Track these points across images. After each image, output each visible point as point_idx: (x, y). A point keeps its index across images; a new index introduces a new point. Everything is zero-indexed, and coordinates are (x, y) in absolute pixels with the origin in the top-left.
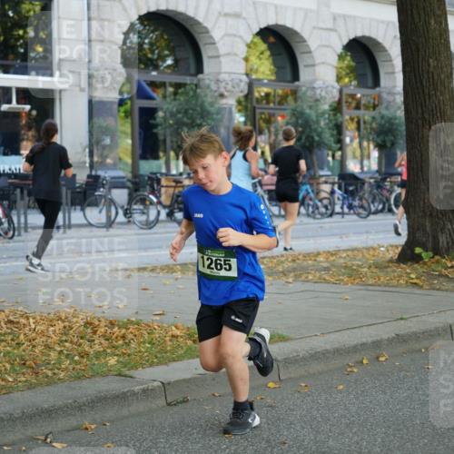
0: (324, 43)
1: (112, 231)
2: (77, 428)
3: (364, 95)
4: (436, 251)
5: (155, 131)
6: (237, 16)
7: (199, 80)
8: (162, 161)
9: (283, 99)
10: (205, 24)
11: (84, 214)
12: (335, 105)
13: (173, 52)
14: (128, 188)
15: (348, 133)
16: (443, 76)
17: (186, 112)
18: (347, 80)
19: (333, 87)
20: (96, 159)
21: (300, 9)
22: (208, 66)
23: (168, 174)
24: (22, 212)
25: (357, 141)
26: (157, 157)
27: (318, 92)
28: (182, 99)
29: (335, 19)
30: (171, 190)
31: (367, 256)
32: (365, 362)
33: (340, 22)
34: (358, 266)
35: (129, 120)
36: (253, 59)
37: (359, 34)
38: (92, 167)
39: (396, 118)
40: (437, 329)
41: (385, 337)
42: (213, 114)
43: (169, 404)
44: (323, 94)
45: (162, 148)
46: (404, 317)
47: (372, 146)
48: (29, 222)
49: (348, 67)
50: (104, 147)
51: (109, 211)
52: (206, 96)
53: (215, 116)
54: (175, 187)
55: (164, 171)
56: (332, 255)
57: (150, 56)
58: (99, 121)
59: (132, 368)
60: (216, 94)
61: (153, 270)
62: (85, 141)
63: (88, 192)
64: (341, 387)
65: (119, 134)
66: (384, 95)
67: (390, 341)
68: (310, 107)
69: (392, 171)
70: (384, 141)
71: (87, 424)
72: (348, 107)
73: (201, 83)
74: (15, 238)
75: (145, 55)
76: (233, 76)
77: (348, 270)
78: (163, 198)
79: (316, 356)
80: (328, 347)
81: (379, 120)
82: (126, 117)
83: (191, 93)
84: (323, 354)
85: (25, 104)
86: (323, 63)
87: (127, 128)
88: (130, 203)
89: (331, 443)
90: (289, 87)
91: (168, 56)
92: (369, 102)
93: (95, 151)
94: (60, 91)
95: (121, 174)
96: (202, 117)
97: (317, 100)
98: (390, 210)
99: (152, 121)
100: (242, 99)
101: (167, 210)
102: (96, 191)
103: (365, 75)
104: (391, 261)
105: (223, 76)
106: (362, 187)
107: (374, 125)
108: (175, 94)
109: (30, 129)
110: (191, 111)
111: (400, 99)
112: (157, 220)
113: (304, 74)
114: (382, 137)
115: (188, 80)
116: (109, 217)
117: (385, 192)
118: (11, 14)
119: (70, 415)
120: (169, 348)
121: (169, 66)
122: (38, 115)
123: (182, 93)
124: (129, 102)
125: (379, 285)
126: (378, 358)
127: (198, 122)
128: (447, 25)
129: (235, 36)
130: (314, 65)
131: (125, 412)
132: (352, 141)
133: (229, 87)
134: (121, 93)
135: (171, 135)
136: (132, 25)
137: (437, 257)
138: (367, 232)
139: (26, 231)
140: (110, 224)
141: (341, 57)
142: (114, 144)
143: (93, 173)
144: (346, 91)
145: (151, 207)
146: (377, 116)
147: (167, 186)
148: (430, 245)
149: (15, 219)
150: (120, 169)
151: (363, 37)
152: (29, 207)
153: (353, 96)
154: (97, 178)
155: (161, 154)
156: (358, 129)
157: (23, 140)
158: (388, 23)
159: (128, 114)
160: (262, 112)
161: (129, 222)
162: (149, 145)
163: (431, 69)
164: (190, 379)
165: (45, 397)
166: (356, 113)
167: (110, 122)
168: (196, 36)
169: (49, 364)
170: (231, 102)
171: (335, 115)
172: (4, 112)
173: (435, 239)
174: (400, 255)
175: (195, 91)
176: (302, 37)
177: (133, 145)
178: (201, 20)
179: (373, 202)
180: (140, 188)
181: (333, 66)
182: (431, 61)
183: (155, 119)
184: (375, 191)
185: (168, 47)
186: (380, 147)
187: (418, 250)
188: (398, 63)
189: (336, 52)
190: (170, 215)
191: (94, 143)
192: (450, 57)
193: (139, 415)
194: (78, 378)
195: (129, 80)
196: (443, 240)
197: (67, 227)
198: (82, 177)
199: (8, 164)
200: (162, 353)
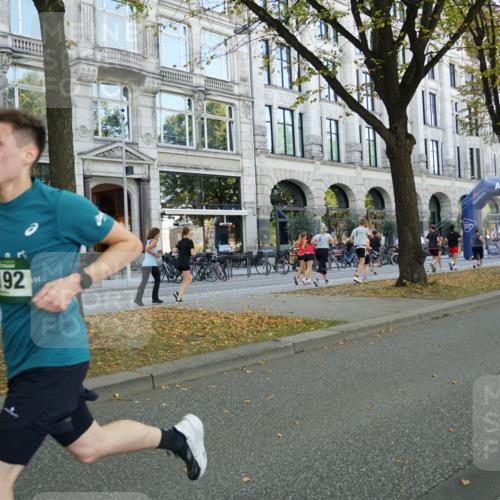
0: (359, 191)
1: (269, 276)
2: (256, 364)
3: (377, 213)
4: (413, 281)
5: (286, 232)
6: (321, 180)
7: (305, 209)
9: (342, 216)
10: (307, 185)
11: (257, 269)
13: (293, 196)
14: (275, 257)
17: (300, 223)
18: (370, 206)
19: (364, 210)
20: (261, 245)
21: (349, 176)
22: (309, 203)
24: (230, 269)
26: (287, 243)
27: (357, 212)
28: (297, 217)
29: (364, 180)
31: (382, 284)
32: (382, 332)
33: (366, 181)
34: (378, 289)
35: (275, 227)
36: (328, 198)
37: (375, 186)
38: (259, 248)
39: (392, 222)
40: (413, 316)
41: (391, 320)
42: (311, 224)
43: (296, 353)
44: (360, 213)
45: (289, 238)
48: (233, 273)
49: (370, 200)
50: (264, 239)
51: (267, 267)
52: (308, 216)
57: (283, 199)
58: (262, 228)
59: (279, 337)
60: (313, 215)
61: (287, 293)
62: (255, 236)
63: (258, 259)
65: (270, 233)
66: (387, 212)
67: (394, 322)
69: (391, 246)
70: (387, 233)
71: (260, 362)
72: (371, 218)
73: (306, 211)
74: (227, 280)
75: (281, 199)
76: (320, 207)
77: (373, 290)
78: (290, 261)
79: (361, 330)
80: (366, 325)
81: (385, 224)
84: (364, 329)
85: (230, 222)
86: (359, 199)
87: (274, 231)
88: (277, 262)
89: (369, 368)
90: (344, 210)
91: (291, 199)
92: (380, 216)
93: (260, 241)
94: (245, 216)
95: (272, 251)
96: (307, 225)
97: (357, 216)
98: (391, 263)
100: (324, 216)
101: (292, 266)
102: (261, 259)
103: (378, 204)
104: (392, 286)
105: (315, 207)
107: (383, 226)
108: (295, 215)
109: (232, 232)
110: (302, 223)
111: (394, 214)
112: (288, 271)
113: (351, 205)
114: (386, 231)
115: (299, 209)
116: (267, 270)
117: (388, 255)
118: (223, 184)
119: (253, 358)
120: (295, 328)
121: (291, 203)
122: (235, 227)
123: (298, 215)
124: (275, 220)
125: (388, 297)
126: (388, 330)
127: (305, 227)
129: (320, 189)
130: (355, 200)
131: (277, 356)
133: (318, 211)
134: (271, 216)
135: (293, 233)
136: (275, 187)
137: (413, 284)
139: (232, 277)
140: (268, 273)
141: (367, 196)
142: (269, 238)
143: (260, 251)
144: (369, 211)
145: (285, 265)
146: (384, 222)
147: (292, 256)
148: (410, 279)
149: (227, 272)
150: (271, 249)
151: (377, 187)
152: (233, 267)
153: (373, 213)
154: (262, 253)
157: (229, 237)
158: (388, 181)
159: (274, 225)
160: (333, 222)
161: (276, 272)
162: (284, 238)
163: (408, 201)
164: (305, 341)
165: (241, 351)
166: (374, 220)
168: (303, 190)
169: (243, 336)
170: (320, 218)
172: (221, 226)
173: (412, 277)
174: (396, 283)
175: (303, 214)
176: (350, 188)
177: (277, 238)
178: (305, 183)
180: (281, 257)
181: (364, 200)
183: (286, 227)
185: (291, 195)
186: (386, 235)
187: (404, 281)
188: (393, 198)
189: (365, 194)
190: (294, 268)
191: (260, 238)
192: (416, 195)
193: (283, 357)
194: (256, 342)
195: (274, 210)
196: (415, 276)
197: (249, 275)
198: (255, 253)
199: (223, 248)
200: (292, 330)
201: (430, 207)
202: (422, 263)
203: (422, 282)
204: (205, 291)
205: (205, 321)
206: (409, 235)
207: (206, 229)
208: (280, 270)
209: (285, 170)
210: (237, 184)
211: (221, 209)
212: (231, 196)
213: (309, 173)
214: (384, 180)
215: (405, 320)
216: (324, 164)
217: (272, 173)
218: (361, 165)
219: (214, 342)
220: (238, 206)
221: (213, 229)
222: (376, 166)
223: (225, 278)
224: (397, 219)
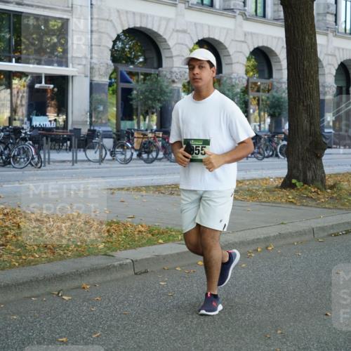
0: (238, 50)
1: (103, 165)
2: (78, 287)
3: (262, 83)
4: (305, 182)
5: (131, 102)
6: (184, 32)
7: (159, 72)
8: (135, 122)
10: (164, 37)
11: (86, 154)
12: (244, 89)
13: (144, 54)
14: (114, 138)
15: (252, 107)
16: (312, 73)
17: (151, 91)
18: (251, 73)
19: (243, 78)
20: (93, 119)
21: (224, 28)
22: (165, 63)
23: (138, 130)
24: (47, 151)
25: (257, 111)
26: (131, 119)
27: (234, 80)
28: (149, 83)
29: (245, 35)
30: (140, 140)
31: (262, 184)
32: (259, 250)
33: (249, 37)
34: (256, 190)
35: (115, 96)
37: (260, 45)
38: (91, 124)
39: (281, 98)
40: (304, 230)
41: (272, 235)
42: (167, 93)
43: (136, 274)
44: (237, 82)
45: (135, 113)
46: (285, 222)
47: (266, 115)
48: (51, 158)
49: (253, 65)
50: (99, 112)
51: (101, 152)
52: (163, 81)
53: (169, 94)
54: (143, 138)
55: (136, 128)
56: (240, 183)
57: (129, 55)
58: (96, 96)
59: (113, 251)
60: (170, 80)
61: (128, 190)
62: (87, 108)
63: (89, 140)
64: (244, 265)
65: (108, 104)
66: (275, 83)
67: (275, 237)
68: (229, 90)
69: (279, 131)
70: (274, 112)
71: (84, 285)
72: (252, 91)
73: (161, 74)
74: (42, 168)
75: (126, 55)
76: (181, 69)
77: (250, 192)
78: (135, 145)
80: (236, 240)
81: (271, 99)
82: (113, 93)
83: (154, 80)
84: (233, 244)
85: (50, 84)
86: (238, 62)
87: (113, 100)
88: (114, 147)
89: (236, 300)
91: (140, 56)
92: (265, 88)
93: (93, 115)
94: (72, 77)
95: (109, 129)
96: (161, 95)
97: (233, 86)
98: (277, 156)
99: (129, 97)
100: (186, 84)
101: (137, 153)
102: (93, 139)
103: (263, 71)
104: (277, 187)
105: (174, 70)
106: (259, 141)
107: (268, 102)
108: (144, 79)
109: (52, 99)
110: (154, 91)
111: (285, 86)
112: (131, 159)
113: (225, 69)
114: (273, 110)
115: (153, 71)
116: (101, 156)
117: (274, 144)
118: (43, 27)
119: (74, 279)
120: (136, 239)
121: (141, 62)
122: (58, 91)
123: (149, 79)
124: (115, 85)
125: (269, 202)
126: (267, 248)
127: (158, 97)
128: (316, 40)
129: (182, 44)
130: (232, 64)
131: (108, 278)
132: (254, 112)
133: (178, 76)
134: (110, 79)
135: (142, 106)
136: (118, 36)
137: (306, 186)
138: (262, 169)
139: (49, 164)
140: (101, 160)
141: (248, 59)
142: (105, 110)
143: (92, 128)
144: (251, 80)
145: (127, 150)
146: (271, 97)
147: (138, 138)
148: (301, 178)
149: (42, 156)
150: (109, 126)
151: (263, 47)
152: (51, 149)
153: (255, 84)
154: (94, 131)
155: (135, 117)
156: (258, 104)
157: (48, 106)
158: (279, 38)
159: (114, 92)
161: (114, 159)
162: (127, 111)
163: (305, 68)
164: (149, 258)
165: (58, 268)
166: (257, 94)
167: (103, 96)
168: (158, 43)
169: (61, 247)
170: (179, 85)
171: (244, 95)
172: (37, 89)
173: (305, 174)
174: (283, 183)
175: (157, 78)
176: (225, 46)
177: (117, 111)
178: (161, 34)
179: (266, 150)
180: (121, 138)
181: (243, 64)
182: (305, 62)
183: (131, 95)
184: (268, 143)
185: (140, 51)
186: (272, 116)
187: (294, 181)
188: (284, 63)
189: (245, 56)
190: (139, 155)
191: (93, 110)
192: (317, 60)
193: (117, 280)
194: (80, 256)
195: (115, 70)
196: (310, 175)
197: (74, 161)
198: (84, 131)
199: (38, 121)
200: (132, 242)
201: (336, 80)
202: (319, 157)
203: (319, 184)
204: (9, 182)
205: (7, 224)
206: (304, 116)
207: (15, 92)
208: (119, 157)
209: (134, 13)
210: (63, 29)
211: (39, 64)
212: (54, 46)
213: (168, 20)
214: (274, 37)
215: (291, 235)
216: (190, 8)
217: (114, 17)
218: (244, 15)
219: (19, 254)
220: (63, 62)
221: (24, 93)
222: (264, 16)
223: (40, 164)
224: (289, 93)
